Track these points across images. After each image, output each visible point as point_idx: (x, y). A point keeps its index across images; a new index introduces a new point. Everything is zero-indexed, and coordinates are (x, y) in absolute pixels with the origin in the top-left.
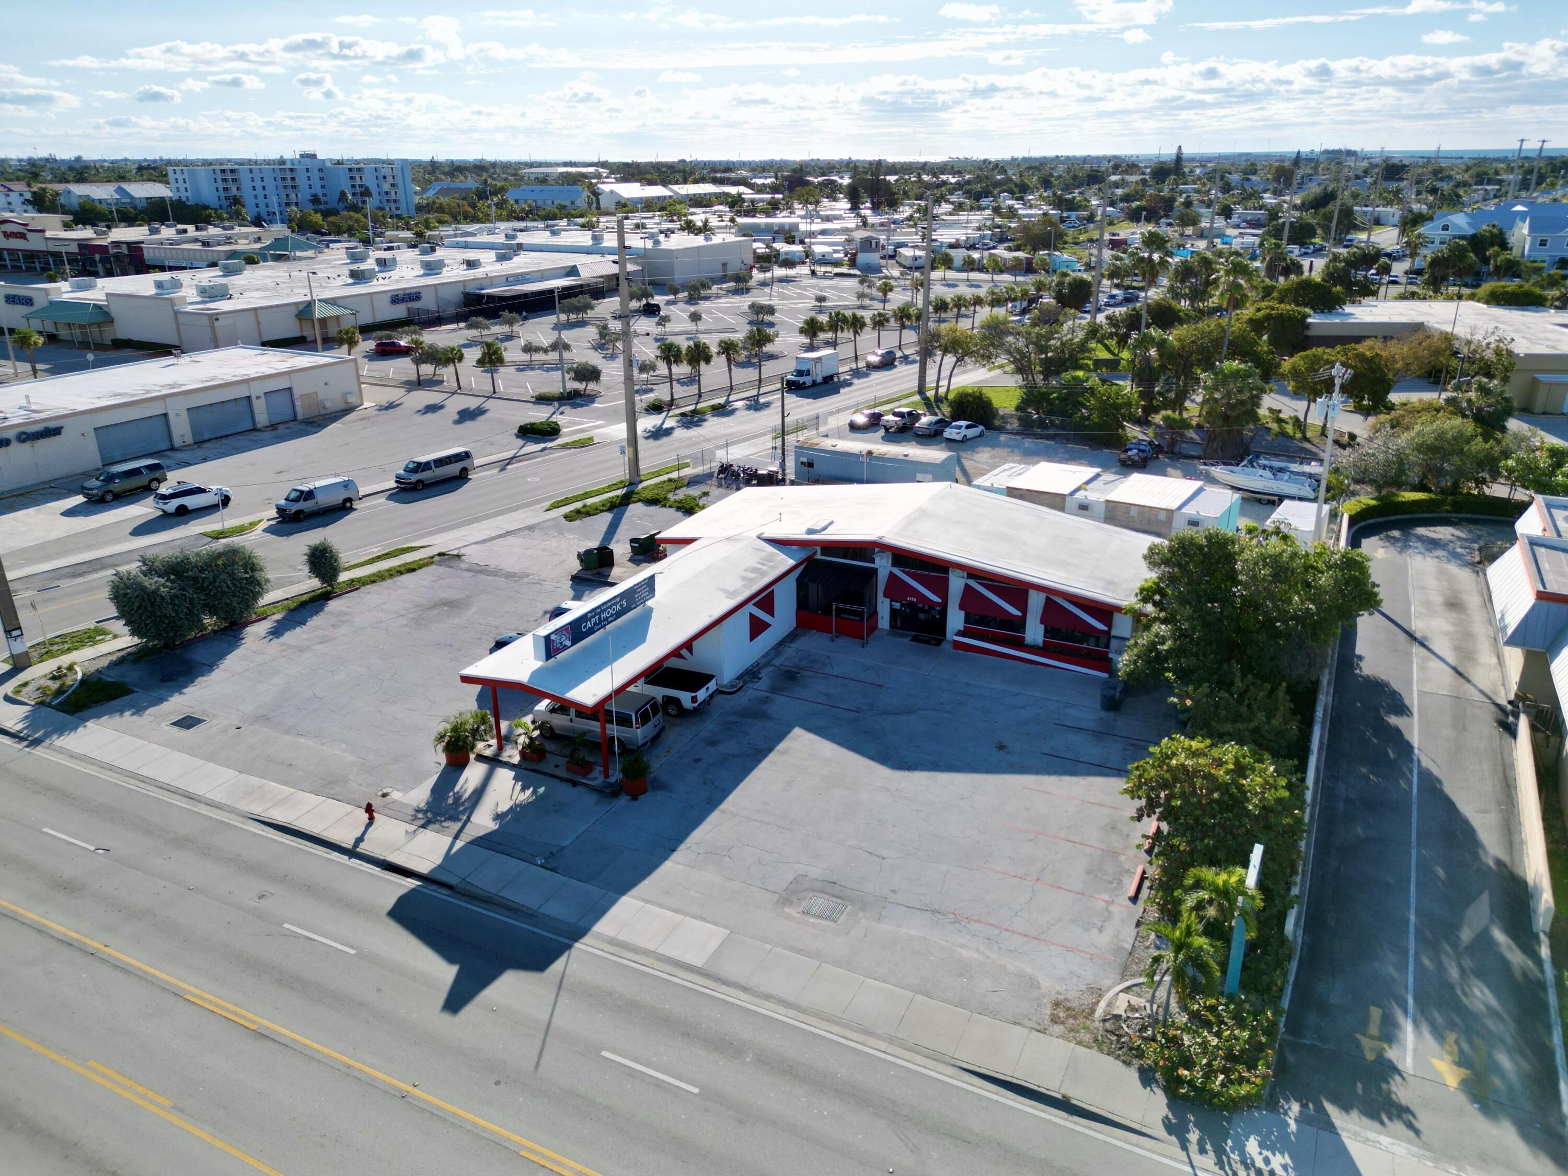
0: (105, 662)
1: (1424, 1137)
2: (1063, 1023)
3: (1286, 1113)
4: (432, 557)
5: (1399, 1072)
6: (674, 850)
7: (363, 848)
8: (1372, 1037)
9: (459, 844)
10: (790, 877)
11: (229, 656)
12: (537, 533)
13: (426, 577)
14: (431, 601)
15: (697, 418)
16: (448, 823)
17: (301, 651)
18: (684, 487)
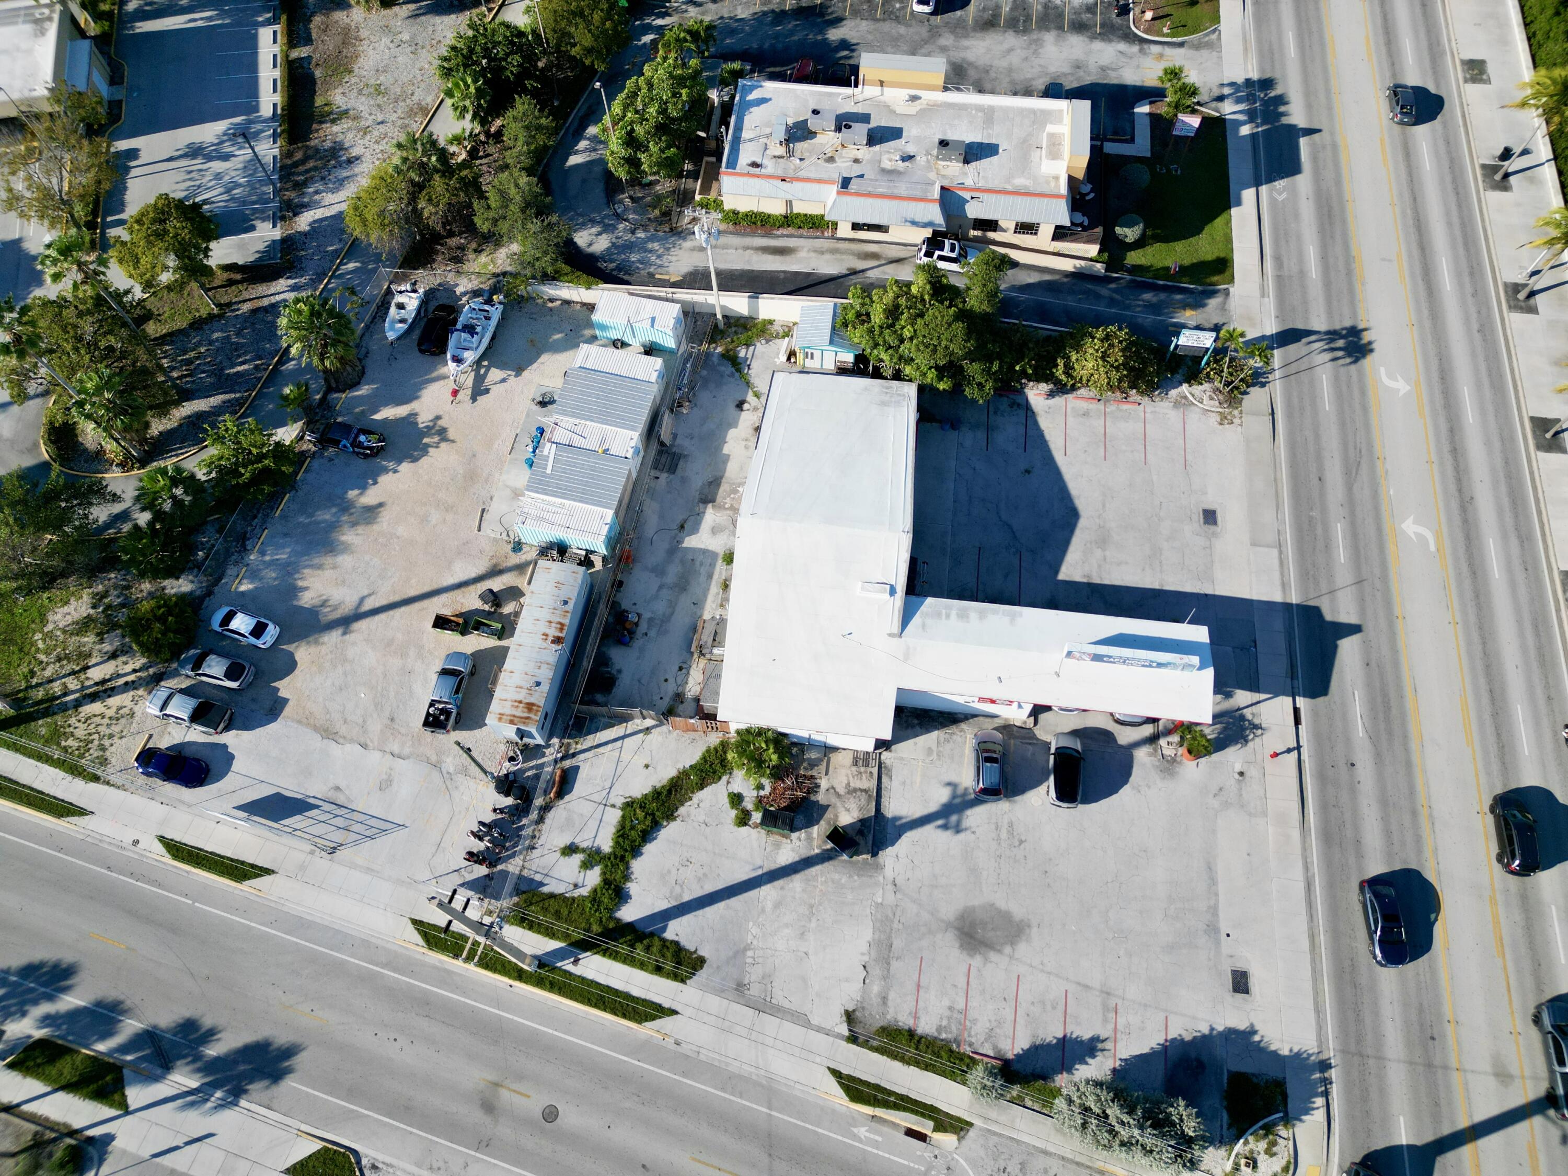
11: (1146, 1050)
12: (753, 975)
13: (921, 1003)
14: (971, 956)
15: (129, 1058)
16: (1249, 717)
17: (1108, 994)
18: (545, 890)
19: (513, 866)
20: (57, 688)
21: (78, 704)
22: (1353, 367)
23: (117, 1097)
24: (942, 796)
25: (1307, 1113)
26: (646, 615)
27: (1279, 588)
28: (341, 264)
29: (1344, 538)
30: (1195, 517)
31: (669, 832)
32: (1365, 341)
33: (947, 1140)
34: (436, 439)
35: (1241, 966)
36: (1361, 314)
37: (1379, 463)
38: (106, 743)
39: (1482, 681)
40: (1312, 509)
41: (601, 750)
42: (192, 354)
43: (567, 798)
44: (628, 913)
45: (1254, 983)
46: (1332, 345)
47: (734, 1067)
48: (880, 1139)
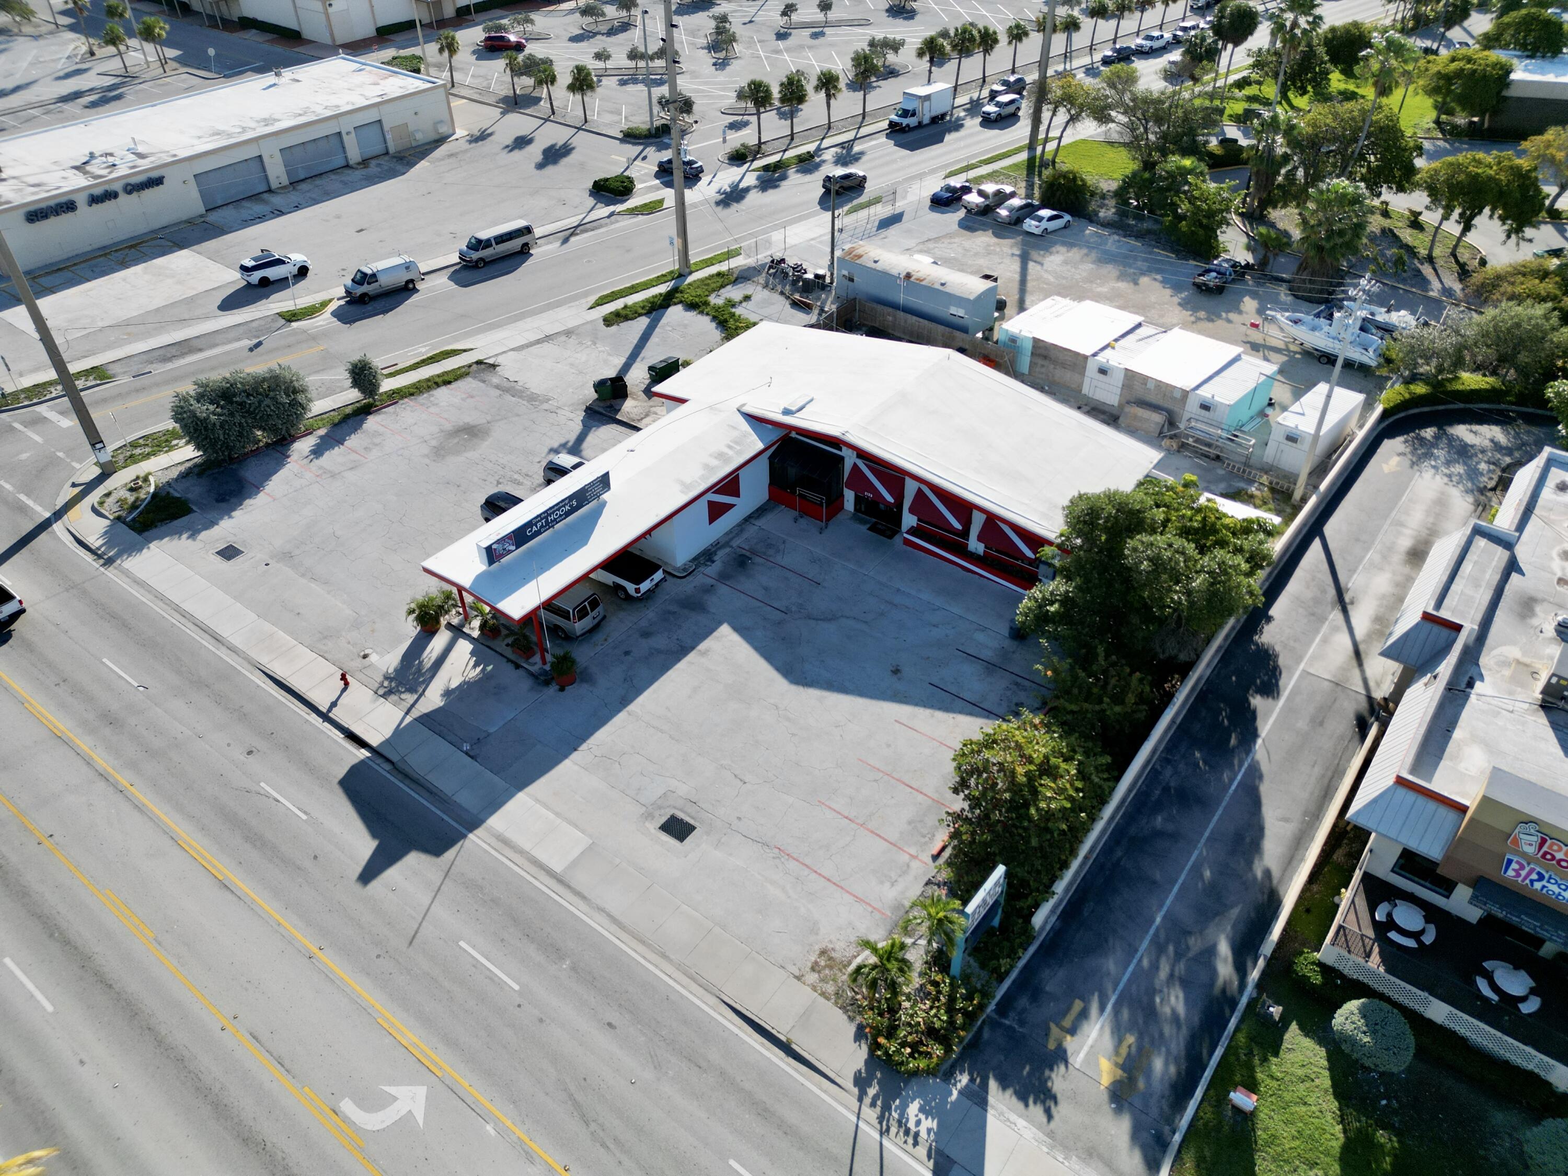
0: (174, 473)
1: (1053, 1124)
2: (819, 972)
3: (955, 1085)
4: (470, 366)
5: (1066, 1063)
6: (575, 750)
7: (335, 714)
8: (1062, 1029)
9: (408, 719)
10: (660, 792)
12: (573, 341)
13: (458, 393)
14: (455, 426)
16: (405, 695)
17: (333, 477)
18: (730, 286)
19: (759, 280)
23: (760, 170)
25: (104, 533)
27: (507, 834)
29: (491, 978)
34: (1202, 317)
35: (238, 559)
37: (557, 1160)
43: (788, 306)
44: (675, 309)
45: (216, 559)
48: (410, 353)
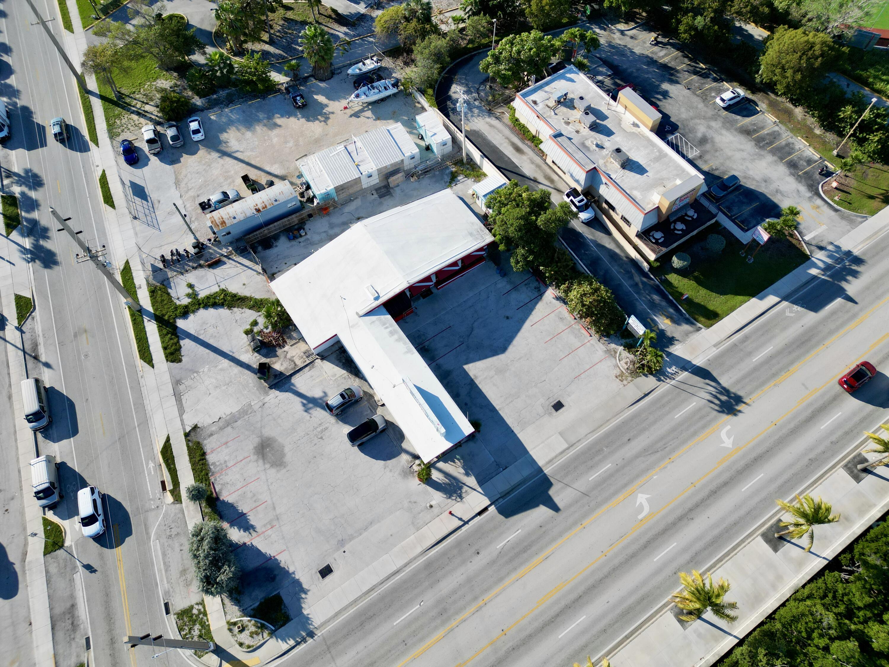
1: (679, 340)
2: (624, 380)
3: (665, 358)
4: (189, 440)
5: (665, 330)
6: (513, 431)
7: (466, 519)
8: (654, 327)
10: (540, 408)
11: (263, 551)
12: (188, 382)
13: (219, 449)
14: (254, 454)
15: (25, 223)
16: (464, 490)
17: (278, 519)
18: (170, 290)
19: (170, 274)
20: (134, 103)
21: (133, 112)
22: (715, 413)
23: (10, 230)
24: (317, 393)
25: (282, 640)
26: (308, 236)
27: (547, 460)
28: (369, 36)
29: (605, 472)
30: (551, 400)
31: (223, 312)
32: (738, 408)
33: (169, 498)
34: (323, 119)
35: (333, 567)
36: (754, 396)
37: (667, 461)
38: (126, 130)
39: (582, 588)
40: (607, 447)
41: (238, 265)
42: (290, 31)
43: (211, 270)
44: (181, 323)
45: (329, 578)
46: (718, 395)
47: (146, 402)
48: (153, 473)
